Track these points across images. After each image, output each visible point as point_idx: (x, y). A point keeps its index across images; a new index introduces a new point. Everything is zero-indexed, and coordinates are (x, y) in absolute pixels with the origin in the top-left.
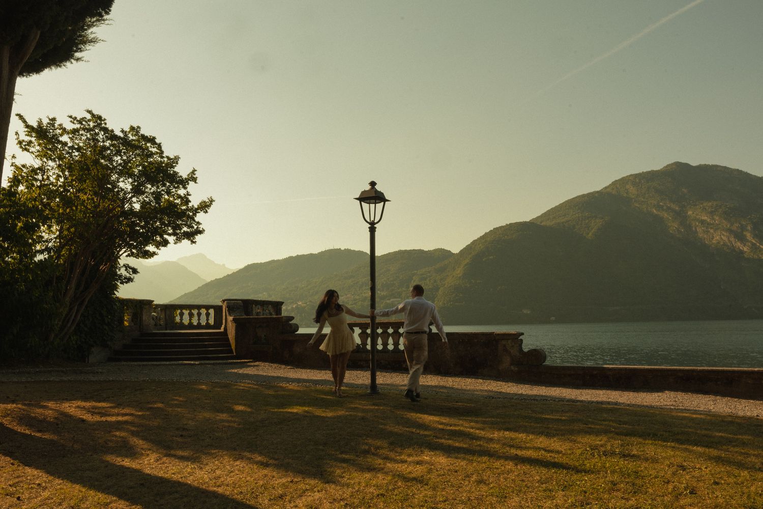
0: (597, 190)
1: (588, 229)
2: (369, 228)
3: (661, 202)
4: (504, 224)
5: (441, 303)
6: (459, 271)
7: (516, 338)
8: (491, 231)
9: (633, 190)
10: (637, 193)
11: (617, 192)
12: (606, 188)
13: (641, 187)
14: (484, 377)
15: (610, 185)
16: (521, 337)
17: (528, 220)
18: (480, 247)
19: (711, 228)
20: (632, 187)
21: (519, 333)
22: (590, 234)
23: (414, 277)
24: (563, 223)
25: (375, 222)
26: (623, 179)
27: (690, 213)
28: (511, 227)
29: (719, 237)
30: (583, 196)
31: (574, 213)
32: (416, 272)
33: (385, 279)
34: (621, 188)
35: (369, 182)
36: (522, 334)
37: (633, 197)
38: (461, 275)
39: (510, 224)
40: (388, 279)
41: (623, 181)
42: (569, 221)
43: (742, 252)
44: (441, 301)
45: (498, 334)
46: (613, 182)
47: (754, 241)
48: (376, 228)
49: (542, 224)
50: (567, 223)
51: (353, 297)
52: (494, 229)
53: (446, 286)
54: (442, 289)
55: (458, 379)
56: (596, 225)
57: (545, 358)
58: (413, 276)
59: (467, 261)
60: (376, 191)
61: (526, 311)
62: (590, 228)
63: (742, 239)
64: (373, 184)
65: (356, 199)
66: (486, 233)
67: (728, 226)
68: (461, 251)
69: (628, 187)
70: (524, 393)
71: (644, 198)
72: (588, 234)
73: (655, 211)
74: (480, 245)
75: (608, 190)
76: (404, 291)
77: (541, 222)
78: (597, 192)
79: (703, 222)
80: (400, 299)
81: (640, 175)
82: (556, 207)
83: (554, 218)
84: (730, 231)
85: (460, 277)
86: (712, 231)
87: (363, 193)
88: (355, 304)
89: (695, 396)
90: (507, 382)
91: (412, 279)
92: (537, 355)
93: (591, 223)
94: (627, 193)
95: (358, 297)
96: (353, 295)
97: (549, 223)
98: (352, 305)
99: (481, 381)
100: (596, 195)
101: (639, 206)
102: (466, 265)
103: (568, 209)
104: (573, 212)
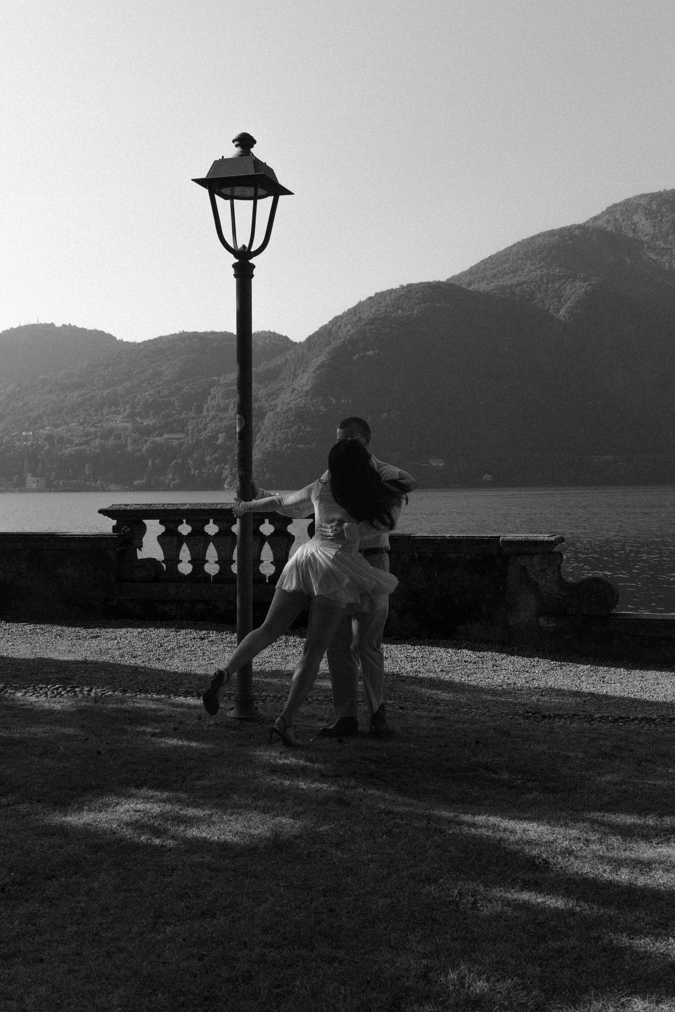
0: (577, 223)
1: (560, 302)
2: (235, 266)
4: (396, 286)
5: (268, 445)
6: (305, 381)
8: (370, 298)
9: (645, 225)
10: (652, 231)
11: (616, 228)
12: (595, 219)
13: (661, 220)
15: (603, 212)
17: (443, 279)
18: (349, 331)
20: (643, 219)
22: (562, 312)
23: (212, 390)
24: (511, 286)
25: (253, 250)
26: (627, 202)
28: (410, 289)
30: (552, 233)
31: (533, 268)
32: (216, 378)
33: (152, 392)
34: (623, 221)
35: (235, 135)
37: (645, 239)
38: (308, 388)
39: (410, 286)
40: (159, 392)
41: (627, 207)
42: (522, 284)
44: (267, 441)
45: (510, 542)
46: (608, 208)
48: (253, 266)
49: (471, 288)
50: (519, 288)
51: (81, 428)
52: (377, 294)
53: (278, 409)
54: (270, 414)
56: (574, 293)
58: (210, 387)
59: (322, 359)
60: (257, 163)
61: (437, 463)
62: (563, 299)
64: (245, 141)
65: (198, 181)
66: (360, 302)
68: (310, 339)
69: (636, 218)
71: (666, 242)
72: (559, 310)
74: (349, 327)
75: (599, 223)
76: (194, 418)
77: (470, 284)
78: (579, 227)
80: (182, 436)
81: (659, 195)
83: (494, 276)
85: (307, 392)
87: (219, 164)
88: (87, 443)
91: (210, 394)
93: (565, 289)
94: (634, 230)
95: (93, 429)
96: (81, 424)
97: (483, 287)
98: (80, 445)
100: (577, 232)
101: (654, 257)
102: (318, 368)
103: (522, 259)
104: (532, 265)
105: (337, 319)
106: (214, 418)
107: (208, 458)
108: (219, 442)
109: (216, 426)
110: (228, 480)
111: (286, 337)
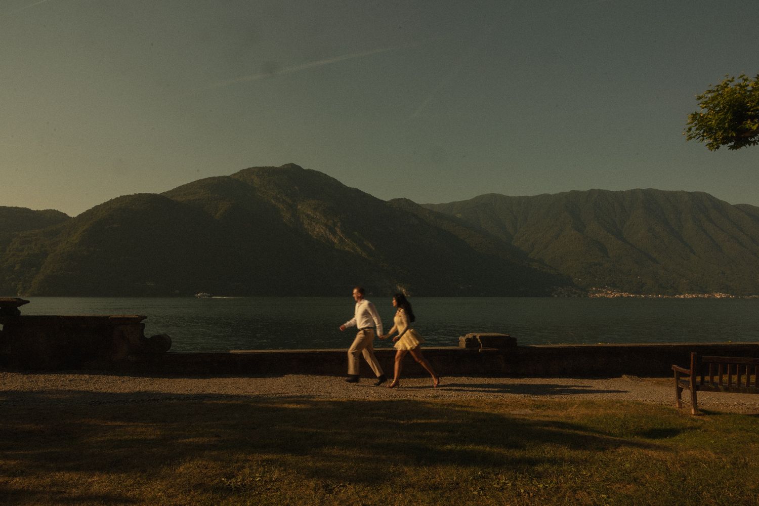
1: (216, 209)
3: (278, 194)
6: (75, 238)
7: (137, 323)
9: (257, 181)
10: (260, 184)
11: (244, 180)
12: (234, 174)
13: (264, 179)
14: (92, 371)
15: (238, 172)
16: (142, 322)
18: (103, 214)
19: (314, 222)
20: (256, 177)
21: (141, 317)
22: (218, 214)
24: (193, 200)
26: (249, 169)
27: (299, 207)
29: (318, 230)
30: (214, 178)
31: (205, 193)
32: (17, 233)
34: (247, 177)
36: (145, 317)
37: (257, 186)
38: (77, 241)
43: (333, 243)
45: (115, 319)
47: (341, 235)
49: (173, 199)
50: (197, 201)
53: (57, 252)
54: (51, 255)
55: (53, 377)
56: (223, 206)
57: (169, 344)
59: (86, 227)
61: (150, 284)
62: (218, 209)
63: (334, 233)
66: (111, 200)
67: (325, 222)
69: (253, 177)
70: (143, 389)
71: (265, 189)
72: (216, 214)
73: (273, 202)
74: (104, 212)
75: (236, 177)
77: (171, 197)
78: (228, 177)
79: (308, 216)
82: (188, 185)
83: (185, 194)
84: (326, 225)
85: (76, 244)
86: (314, 224)
89: (314, 377)
90: (122, 375)
92: (162, 342)
93: (219, 204)
94: (252, 182)
97: (179, 199)
99: (87, 376)
100: (226, 179)
101: (261, 195)
102: (84, 232)
104: (204, 191)
105: (97, 207)
106: (13, 255)
107: (7, 278)
108: (16, 269)
109: (14, 260)
110: (20, 291)
111: (65, 214)
